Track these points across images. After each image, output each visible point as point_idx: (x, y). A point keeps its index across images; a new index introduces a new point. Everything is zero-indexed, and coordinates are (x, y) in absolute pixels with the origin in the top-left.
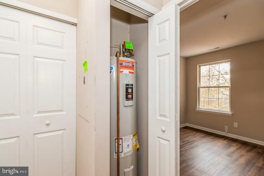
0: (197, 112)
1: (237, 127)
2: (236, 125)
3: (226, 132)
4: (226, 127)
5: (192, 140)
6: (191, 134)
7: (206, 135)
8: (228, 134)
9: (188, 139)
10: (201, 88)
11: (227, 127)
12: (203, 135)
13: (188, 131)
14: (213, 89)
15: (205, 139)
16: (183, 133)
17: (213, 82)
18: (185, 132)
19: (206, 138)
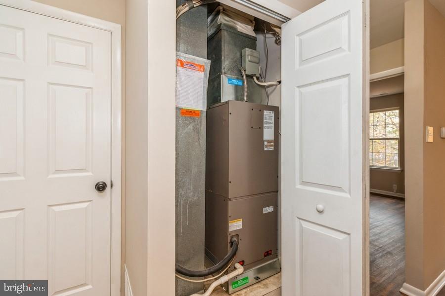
3: (395, 191)
4: (394, 185)
8: (397, 193)
11: (396, 185)
17: (378, 131)
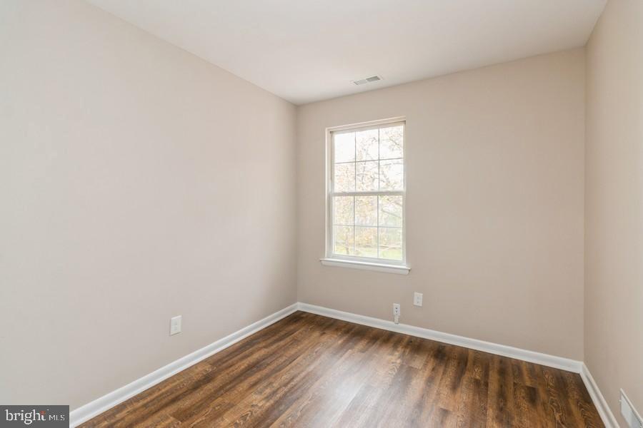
0: (325, 266)
1: (421, 305)
2: (418, 299)
3: (397, 319)
4: (396, 305)
5: (304, 374)
6: (306, 342)
7: (347, 341)
8: (401, 325)
9: (293, 372)
10: (337, 198)
11: (398, 305)
12: (340, 342)
13: (300, 331)
14: (364, 199)
15: (343, 358)
16: (282, 343)
18: (288, 339)
19: (347, 354)
